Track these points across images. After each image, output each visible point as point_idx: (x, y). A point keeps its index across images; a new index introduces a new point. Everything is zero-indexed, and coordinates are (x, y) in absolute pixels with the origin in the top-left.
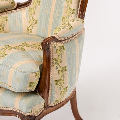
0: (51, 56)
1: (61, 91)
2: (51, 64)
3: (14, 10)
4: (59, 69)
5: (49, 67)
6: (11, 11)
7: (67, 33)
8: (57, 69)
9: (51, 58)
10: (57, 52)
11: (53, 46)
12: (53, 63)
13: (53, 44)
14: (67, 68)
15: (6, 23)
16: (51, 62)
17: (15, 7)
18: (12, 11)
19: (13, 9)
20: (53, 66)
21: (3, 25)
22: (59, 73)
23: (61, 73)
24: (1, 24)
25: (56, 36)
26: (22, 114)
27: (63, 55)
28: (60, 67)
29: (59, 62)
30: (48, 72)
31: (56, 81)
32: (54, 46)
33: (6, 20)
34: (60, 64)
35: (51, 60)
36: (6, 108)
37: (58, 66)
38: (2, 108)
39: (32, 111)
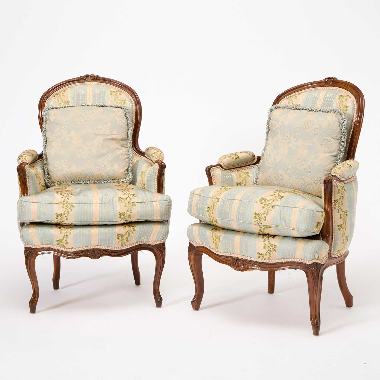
0: (333, 197)
1: (343, 238)
2: (333, 206)
3: (254, 165)
4: (341, 212)
5: (332, 210)
6: (250, 166)
7: (347, 172)
8: (339, 212)
9: (333, 199)
10: (339, 193)
11: (335, 184)
12: (334, 205)
13: (335, 183)
14: (348, 213)
15: (248, 179)
16: (333, 204)
17: (255, 161)
18: (252, 166)
19: (253, 163)
20: (335, 208)
21: (244, 181)
22: (341, 218)
23: (343, 217)
24: (243, 180)
25: (336, 175)
26: (305, 264)
27: (344, 197)
28: (342, 210)
29: (341, 205)
30: (331, 215)
31: (339, 226)
32: (337, 185)
33: (248, 176)
34: (342, 207)
35: (333, 202)
36: (285, 259)
37: (339, 209)
38: (278, 260)
39: (318, 256)
